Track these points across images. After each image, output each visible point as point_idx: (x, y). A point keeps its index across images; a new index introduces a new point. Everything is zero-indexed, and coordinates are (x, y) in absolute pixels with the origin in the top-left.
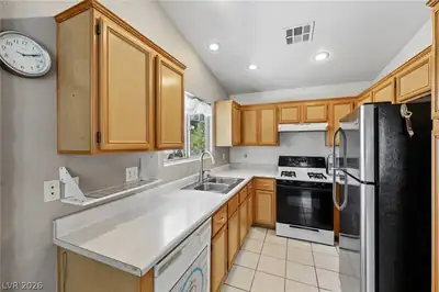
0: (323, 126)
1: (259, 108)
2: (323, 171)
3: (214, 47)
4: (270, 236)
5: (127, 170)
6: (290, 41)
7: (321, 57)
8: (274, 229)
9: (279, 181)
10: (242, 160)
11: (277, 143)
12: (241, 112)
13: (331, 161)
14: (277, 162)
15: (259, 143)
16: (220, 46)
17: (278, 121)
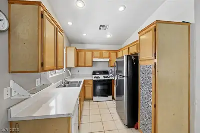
0: (108, 60)
1: (86, 51)
2: (108, 76)
3: (70, 24)
4: (92, 103)
5: (37, 80)
6: (100, 29)
7: (109, 36)
8: (93, 100)
9: (94, 81)
10: (77, 73)
11: (92, 66)
12: (78, 52)
13: (111, 72)
14: (92, 74)
15: (85, 66)
16: (73, 24)
17: (93, 57)
